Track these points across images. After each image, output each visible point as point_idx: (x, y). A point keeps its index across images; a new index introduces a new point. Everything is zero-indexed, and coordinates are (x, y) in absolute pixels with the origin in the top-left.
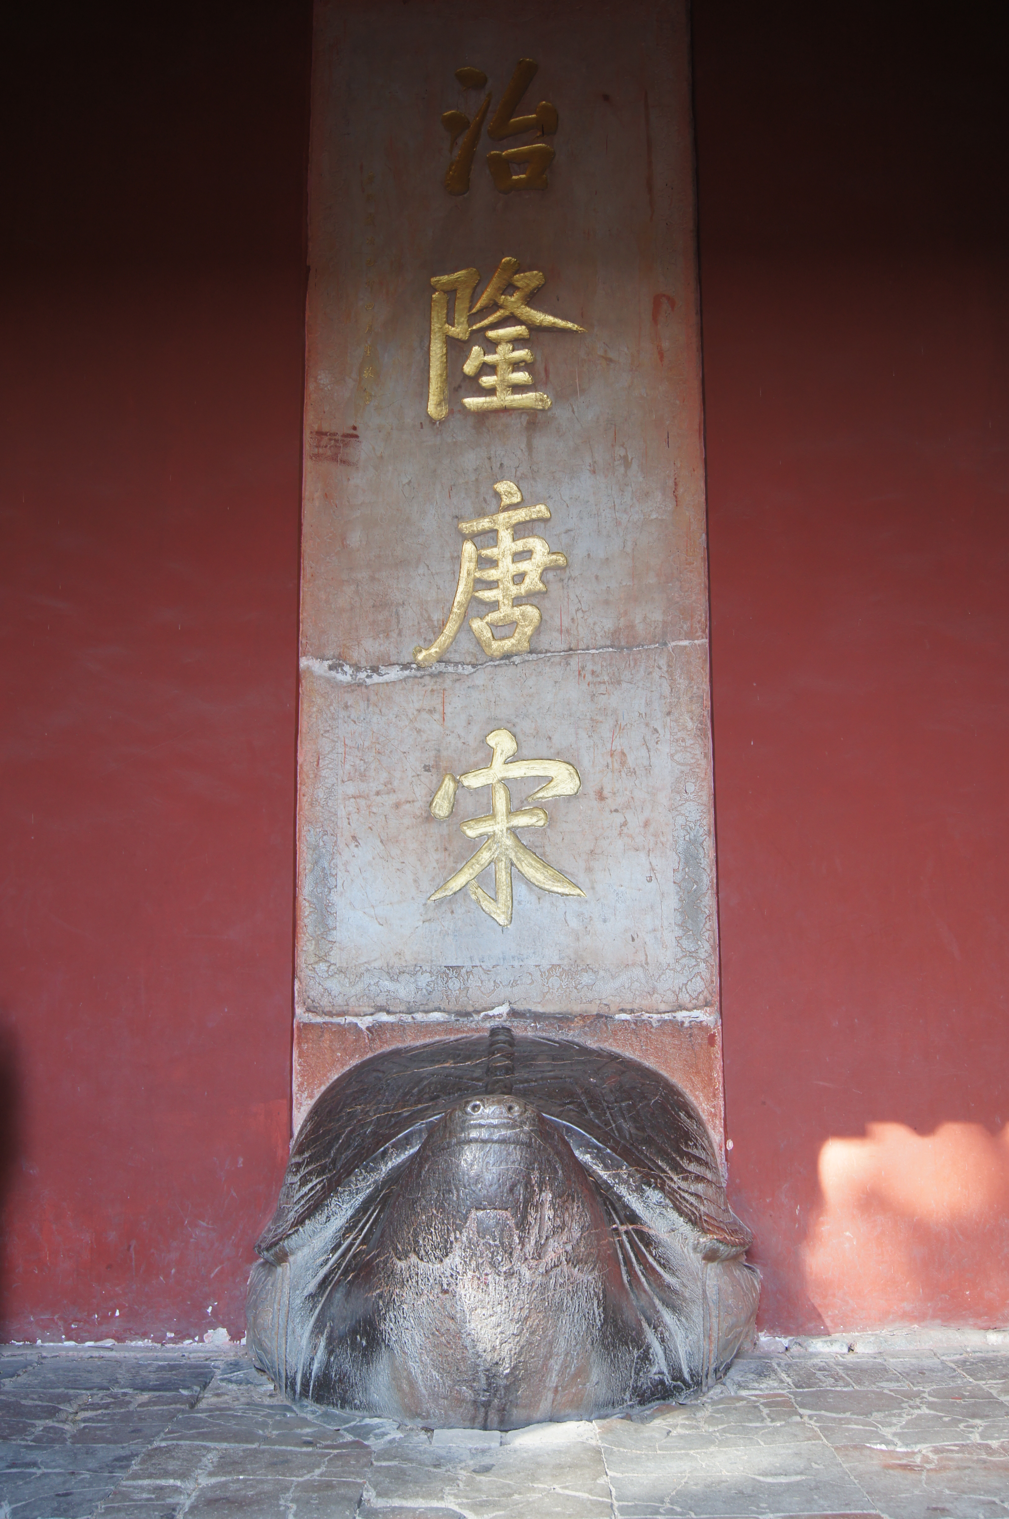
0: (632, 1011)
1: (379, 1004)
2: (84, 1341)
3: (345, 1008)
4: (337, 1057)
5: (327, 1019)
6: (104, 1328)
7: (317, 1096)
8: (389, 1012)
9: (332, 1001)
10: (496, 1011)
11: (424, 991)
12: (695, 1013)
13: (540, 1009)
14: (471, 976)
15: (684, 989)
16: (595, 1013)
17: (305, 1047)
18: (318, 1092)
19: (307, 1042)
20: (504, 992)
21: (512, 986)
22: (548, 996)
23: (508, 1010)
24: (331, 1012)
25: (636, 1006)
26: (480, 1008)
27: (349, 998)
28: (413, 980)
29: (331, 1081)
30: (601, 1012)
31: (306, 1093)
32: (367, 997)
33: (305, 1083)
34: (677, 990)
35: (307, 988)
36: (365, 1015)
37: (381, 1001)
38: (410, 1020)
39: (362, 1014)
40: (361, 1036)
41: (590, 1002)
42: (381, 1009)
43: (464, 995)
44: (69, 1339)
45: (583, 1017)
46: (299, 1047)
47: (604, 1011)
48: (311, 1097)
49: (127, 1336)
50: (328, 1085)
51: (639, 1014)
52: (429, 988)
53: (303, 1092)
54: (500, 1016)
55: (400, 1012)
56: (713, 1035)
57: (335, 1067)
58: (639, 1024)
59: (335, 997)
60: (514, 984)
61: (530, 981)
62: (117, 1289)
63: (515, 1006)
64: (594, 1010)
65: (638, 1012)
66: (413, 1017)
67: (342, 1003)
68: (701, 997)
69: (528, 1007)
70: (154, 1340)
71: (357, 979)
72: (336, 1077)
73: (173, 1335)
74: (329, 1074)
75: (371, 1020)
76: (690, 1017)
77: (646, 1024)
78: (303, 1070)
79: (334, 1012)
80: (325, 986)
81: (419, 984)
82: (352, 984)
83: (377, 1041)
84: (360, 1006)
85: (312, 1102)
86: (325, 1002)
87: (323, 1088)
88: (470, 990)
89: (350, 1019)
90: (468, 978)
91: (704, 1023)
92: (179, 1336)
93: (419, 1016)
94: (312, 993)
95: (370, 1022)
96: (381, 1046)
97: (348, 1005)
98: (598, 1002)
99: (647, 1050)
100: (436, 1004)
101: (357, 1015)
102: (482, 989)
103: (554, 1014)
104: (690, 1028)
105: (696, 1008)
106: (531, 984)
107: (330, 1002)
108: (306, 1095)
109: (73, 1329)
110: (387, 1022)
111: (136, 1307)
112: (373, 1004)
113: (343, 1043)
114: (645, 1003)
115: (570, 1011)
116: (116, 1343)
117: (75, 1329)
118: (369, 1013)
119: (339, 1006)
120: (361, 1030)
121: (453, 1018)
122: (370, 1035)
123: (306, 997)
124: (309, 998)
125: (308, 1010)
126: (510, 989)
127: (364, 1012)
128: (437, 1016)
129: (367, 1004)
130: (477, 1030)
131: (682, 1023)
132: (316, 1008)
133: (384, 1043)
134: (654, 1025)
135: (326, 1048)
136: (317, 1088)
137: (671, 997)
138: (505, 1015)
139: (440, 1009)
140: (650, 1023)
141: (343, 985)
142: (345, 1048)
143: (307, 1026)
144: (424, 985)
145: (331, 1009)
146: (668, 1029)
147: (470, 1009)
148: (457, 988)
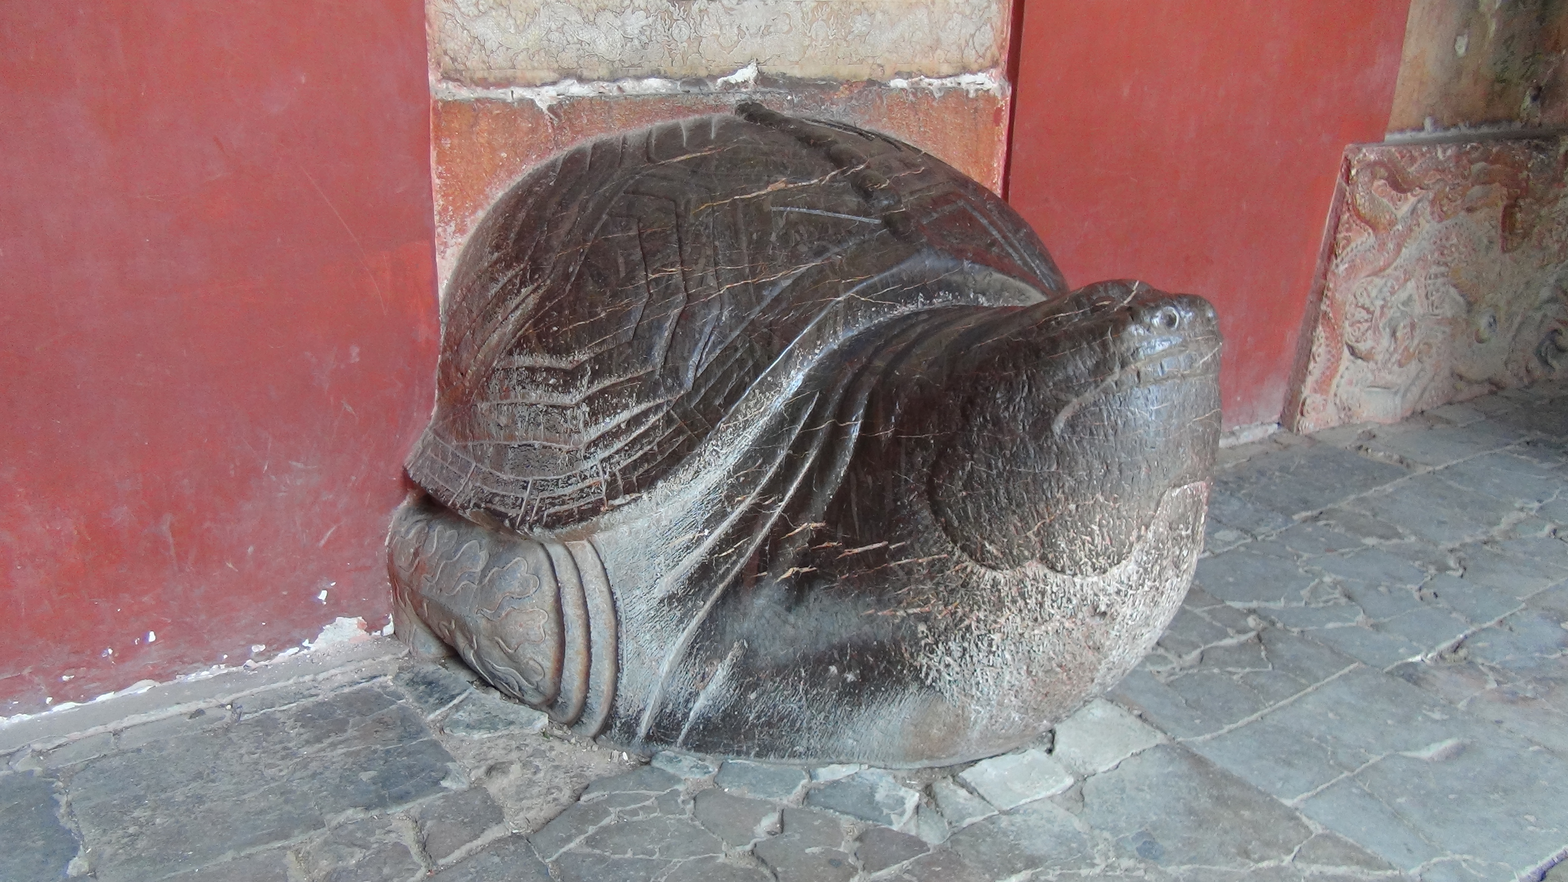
0: (909, 75)
1: (565, 65)
2: (90, 697)
3: (510, 73)
4: (502, 160)
5: (480, 93)
6: (129, 666)
7: (472, 230)
8: (581, 80)
9: (486, 59)
10: (738, 77)
11: (636, 42)
12: (981, 77)
13: (796, 72)
14: (706, 18)
15: (971, 43)
16: (866, 78)
17: (447, 143)
18: (473, 221)
19: (450, 136)
20: (752, 45)
21: (763, 35)
22: (810, 52)
23: (755, 74)
24: (485, 79)
25: (914, 68)
26: (716, 71)
27: (516, 54)
28: (619, 23)
29: (493, 202)
30: (874, 78)
31: (453, 224)
32: (546, 53)
33: (450, 208)
34: (963, 43)
35: (443, 35)
36: (544, 85)
37: (568, 59)
38: (615, 92)
39: (538, 84)
40: (541, 122)
41: (861, 61)
42: (567, 74)
43: (695, 50)
44: (60, 699)
45: (850, 83)
46: (439, 146)
47: (877, 75)
48: (461, 230)
49: (176, 668)
50: (488, 208)
51: (917, 79)
52: (643, 38)
53: (447, 224)
54: (745, 83)
55: (599, 79)
56: (1000, 110)
57: (497, 176)
58: (919, 95)
59: (492, 52)
60: (765, 32)
61: (786, 28)
62: (145, 599)
63: (764, 69)
64: (865, 73)
65: (917, 76)
66: (620, 88)
67: (504, 64)
68: (989, 55)
69: (783, 70)
70: (230, 663)
71: (528, 20)
72: (500, 194)
73: (263, 648)
74: (488, 190)
75: (554, 94)
76: (974, 83)
77: (927, 94)
78: (445, 185)
79: (491, 80)
80: (474, 32)
81: (629, 30)
82: (521, 30)
83: (567, 131)
84: (534, 68)
85: (464, 240)
86: (474, 62)
87: (481, 214)
88: (704, 40)
89: (520, 92)
90: (702, 20)
91: (991, 92)
92: (275, 646)
93: (629, 85)
94: (451, 45)
95: (552, 97)
96: (573, 139)
97: (514, 67)
98: (870, 61)
99: (925, 132)
100: (654, 65)
101: (530, 85)
102: (721, 39)
103: (815, 80)
104: (976, 99)
105: (981, 70)
106: (788, 32)
107: (484, 62)
108: (453, 228)
109: (65, 683)
110: (583, 98)
111: (188, 620)
112: (556, 66)
113: (511, 135)
114: (925, 63)
115: (835, 76)
116: (157, 684)
117: (70, 681)
118: (549, 80)
119: (500, 69)
120: (541, 112)
121: (679, 87)
122: (556, 122)
123: (439, 51)
124: (445, 53)
125: (446, 77)
126: (759, 40)
127: (541, 79)
128: (655, 85)
129: (545, 64)
130: (717, 108)
131: (968, 92)
132: (460, 72)
133: (578, 133)
134: (937, 96)
135: (482, 145)
136: (470, 214)
137: (955, 55)
138: (752, 82)
139: (659, 73)
140: (932, 93)
141: (504, 31)
142: (513, 145)
143: (452, 107)
144: (636, 32)
145: (486, 75)
146: (952, 103)
147: (703, 73)
148: (686, 38)
